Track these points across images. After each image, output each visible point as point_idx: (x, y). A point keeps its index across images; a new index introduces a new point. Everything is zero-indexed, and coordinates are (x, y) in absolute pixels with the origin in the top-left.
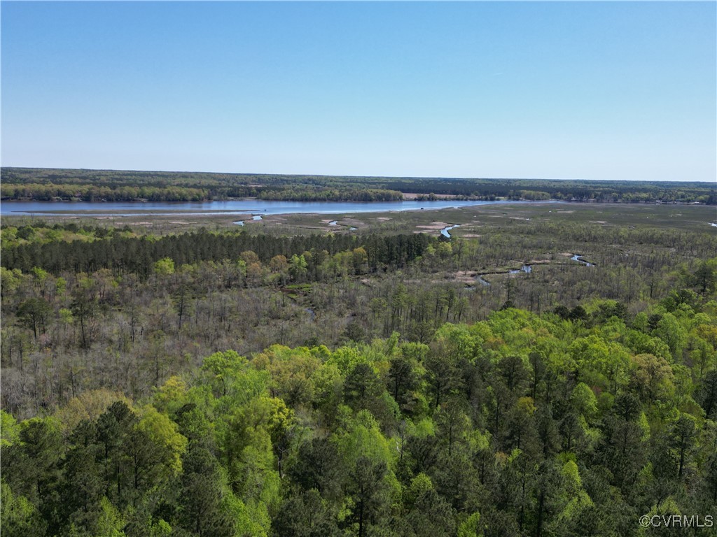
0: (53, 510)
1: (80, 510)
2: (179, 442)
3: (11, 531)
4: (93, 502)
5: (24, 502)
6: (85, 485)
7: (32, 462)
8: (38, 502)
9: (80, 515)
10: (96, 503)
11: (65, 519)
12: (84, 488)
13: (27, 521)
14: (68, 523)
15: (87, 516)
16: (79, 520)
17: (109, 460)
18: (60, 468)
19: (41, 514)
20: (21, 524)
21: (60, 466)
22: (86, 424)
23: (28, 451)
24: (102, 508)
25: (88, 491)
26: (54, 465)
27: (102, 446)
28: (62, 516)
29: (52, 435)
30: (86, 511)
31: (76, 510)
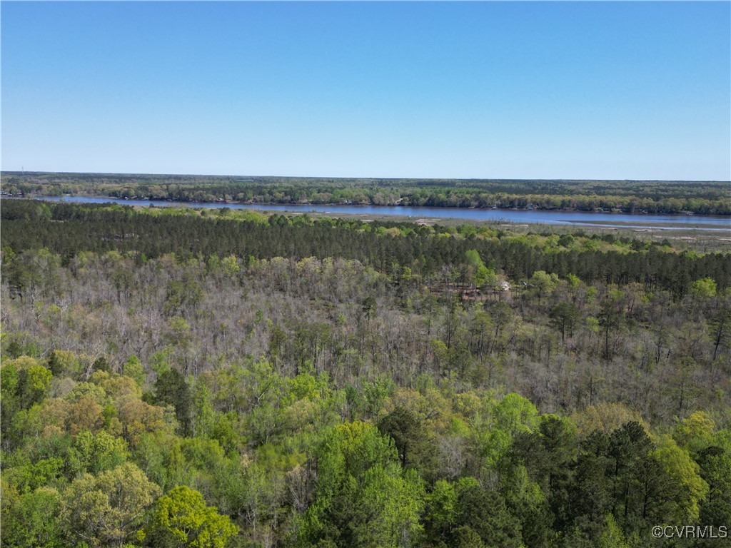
0: (561, 506)
1: (585, 517)
2: (700, 486)
3: (523, 511)
4: (599, 513)
5: (537, 489)
6: (593, 494)
7: (547, 454)
8: (549, 494)
9: (584, 520)
10: (602, 516)
11: (571, 519)
12: (591, 497)
13: (538, 507)
14: (572, 524)
15: (591, 525)
16: (585, 526)
17: (619, 479)
18: (572, 470)
19: (550, 506)
20: (532, 507)
21: (571, 466)
22: (600, 434)
23: (545, 443)
24: (607, 524)
25: (595, 501)
26: (566, 465)
27: (613, 461)
28: (568, 515)
29: (567, 435)
30: (591, 520)
31: (582, 515)
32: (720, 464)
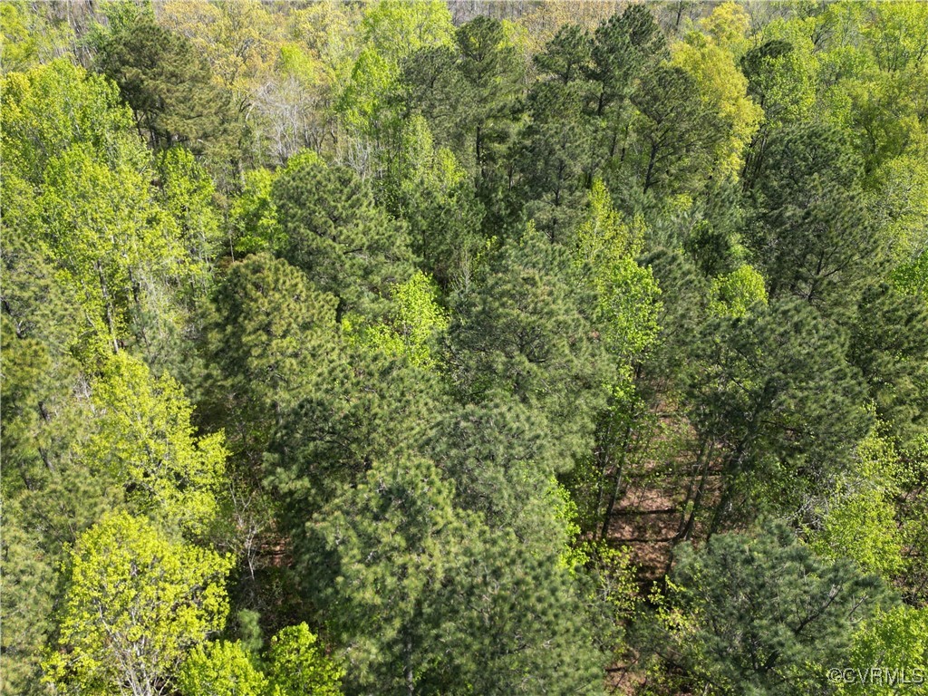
0: (495, 190)
1: (548, 197)
3: (423, 206)
4: (571, 189)
5: (450, 163)
6: (563, 147)
7: (470, 92)
8: (474, 171)
9: (543, 209)
10: (578, 193)
11: (514, 212)
12: (561, 154)
13: (451, 196)
14: (518, 219)
15: (559, 214)
16: (544, 217)
17: (604, 124)
18: (516, 120)
19: (475, 190)
20: (441, 199)
21: (515, 113)
22: (573, 33)
23: (464, 68)
24: (588, 205)
25: (568, 162)
26: (507, 111)
27: (596, 87)
28: (509, 204)
29: (509, 51)
30: (557, 202)
31: (539, 197)
32: (788, 68)
